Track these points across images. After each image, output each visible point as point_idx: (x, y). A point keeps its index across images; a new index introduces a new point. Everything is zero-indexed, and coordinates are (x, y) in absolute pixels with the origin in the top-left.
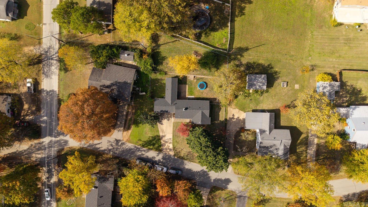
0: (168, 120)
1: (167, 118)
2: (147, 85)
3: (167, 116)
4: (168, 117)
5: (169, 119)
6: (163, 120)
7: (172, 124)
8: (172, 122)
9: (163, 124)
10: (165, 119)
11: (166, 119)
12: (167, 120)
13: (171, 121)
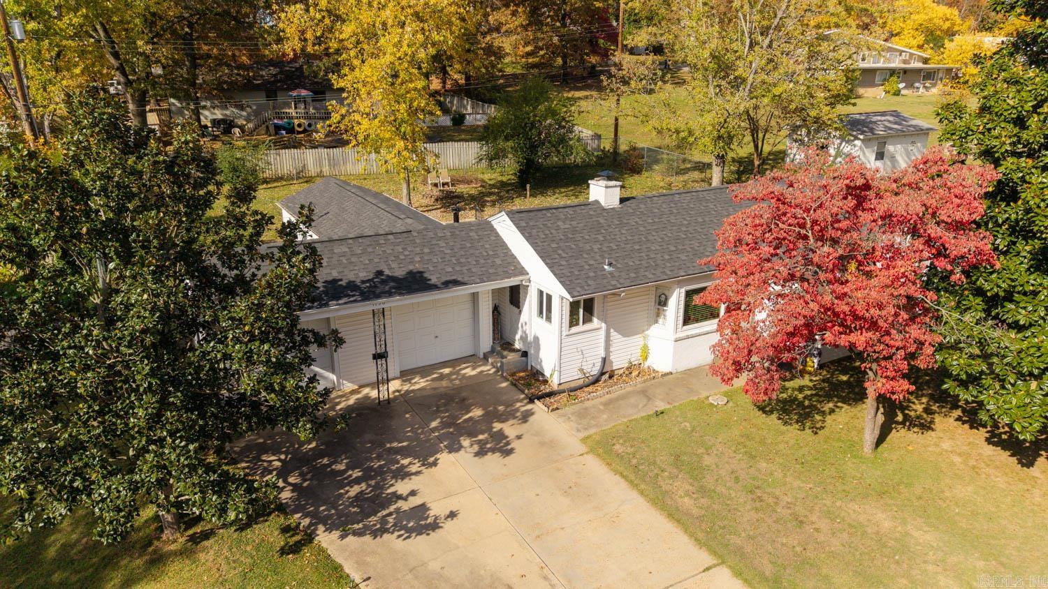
0: (496, 447)
1: (453, 437)
3: (448, 424)
4: (471, 429)
5: (498, 436)
8: (577, 447)
9: (437, 511)
10: (425, 454)
11: (455, 449)
12: (466, 453)
13: (548, 444)
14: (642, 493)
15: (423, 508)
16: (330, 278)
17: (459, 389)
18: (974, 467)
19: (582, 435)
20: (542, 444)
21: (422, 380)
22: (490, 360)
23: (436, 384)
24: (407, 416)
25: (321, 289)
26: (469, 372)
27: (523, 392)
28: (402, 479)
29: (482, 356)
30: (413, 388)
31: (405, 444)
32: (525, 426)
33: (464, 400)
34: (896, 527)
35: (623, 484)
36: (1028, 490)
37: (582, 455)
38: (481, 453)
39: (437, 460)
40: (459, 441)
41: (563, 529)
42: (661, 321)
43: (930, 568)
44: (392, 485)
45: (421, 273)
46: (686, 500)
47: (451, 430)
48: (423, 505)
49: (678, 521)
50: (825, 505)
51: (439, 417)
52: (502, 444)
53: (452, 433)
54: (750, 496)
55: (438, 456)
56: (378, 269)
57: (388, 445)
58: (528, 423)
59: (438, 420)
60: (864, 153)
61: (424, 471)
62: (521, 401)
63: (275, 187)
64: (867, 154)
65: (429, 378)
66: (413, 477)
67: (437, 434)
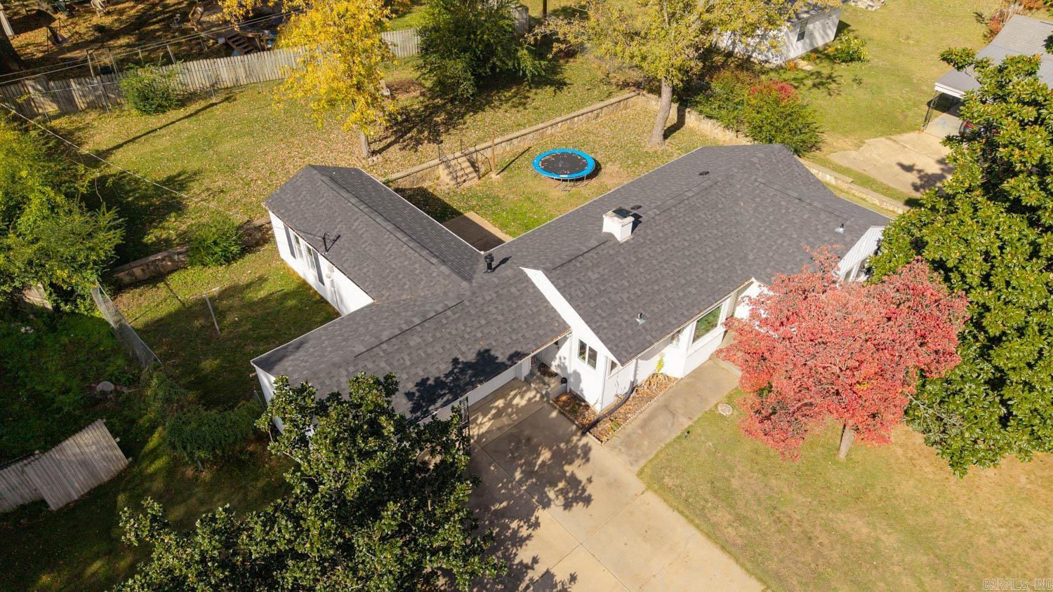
0: (576, 495)
1: (538, 489)
2: (106, 386)
3: (529, 474)
4: (549, 476)
5: (574, 482)
6: (520, 541)
7: (653, 501)
8: (637, 485)
9: (561, 576)
10: (526, 514)
11: (546, 504)
12: (557, 507)
13: (614, 484)
14: (697, 527)
15: (548, 575)
16: (419, 380)
17: (519, 425)
18: (912, 459)
19: (636, 469)
20: (610, 485)
21: (485, 420)
22: (533, 385)
23: (499, 423)
24: (492, 468)
25: (417, 394)
26: (520, 401)
27: (573, 423)
28: (521, 546)
29: (523, 379)
30: (482, 431)
31: (505, 504)
32: (589, 465)
33: (529, 440)
34: (870, 532)
35: (683, 520)
36: (947, 478)
37: (643, 493)
38: (567, 505)
39: (537, 518)
40: (546, 493)
41: (654, 576)
42: (674, 342)
43: (896, 569)
44: (516, 555)
45: (487, 351)
46: (730, 529)
47: (534, 480)
48: (548, 572)
49: (729, 553)
50: (822, 518)
51: (518, 466)
52: (580, 492)
53: (535, 484)
54: (772, 518)
55: (536, 514)
56: (453, 357)
57: (493, 508)
58: (591, 461)
59: (519, 470)
60: (788, 37)
61: (533, 533)
62: (575, 434)
63: (197, 112)
64: (791, 38)
65: (490, 416)
66: (527, 542)
67: (525, 488)
